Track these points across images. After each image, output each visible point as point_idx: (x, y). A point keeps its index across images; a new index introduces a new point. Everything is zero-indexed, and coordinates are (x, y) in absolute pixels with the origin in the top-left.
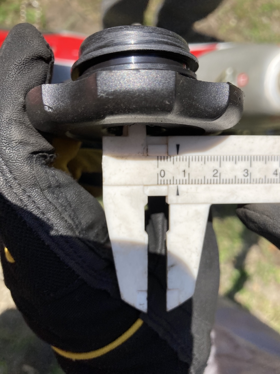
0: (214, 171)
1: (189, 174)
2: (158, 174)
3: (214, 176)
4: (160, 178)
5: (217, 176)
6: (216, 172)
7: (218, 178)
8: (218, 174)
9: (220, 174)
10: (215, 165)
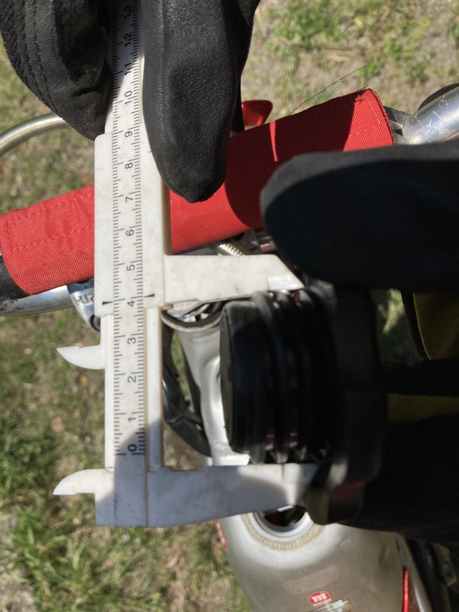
0: (129, 381)
1: (133, 413)
2: (133, 454)
3: (135, 381)
4: (137, 451)
5: (135, 377)
6: (130, 379)
7: (137, 375)
8: (133, 376)
9: (132, 373)
10: (123, 379)
